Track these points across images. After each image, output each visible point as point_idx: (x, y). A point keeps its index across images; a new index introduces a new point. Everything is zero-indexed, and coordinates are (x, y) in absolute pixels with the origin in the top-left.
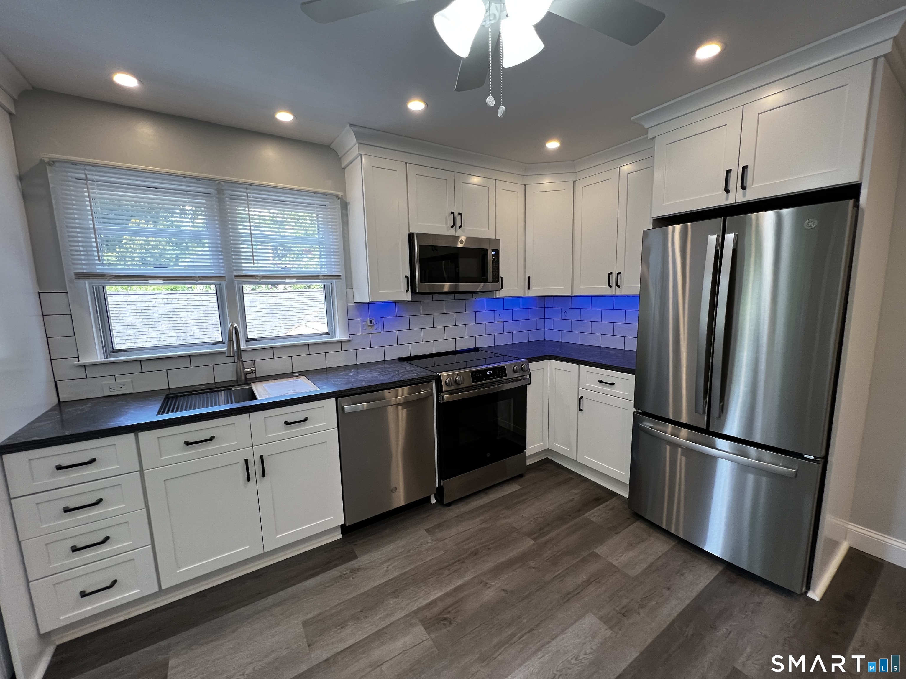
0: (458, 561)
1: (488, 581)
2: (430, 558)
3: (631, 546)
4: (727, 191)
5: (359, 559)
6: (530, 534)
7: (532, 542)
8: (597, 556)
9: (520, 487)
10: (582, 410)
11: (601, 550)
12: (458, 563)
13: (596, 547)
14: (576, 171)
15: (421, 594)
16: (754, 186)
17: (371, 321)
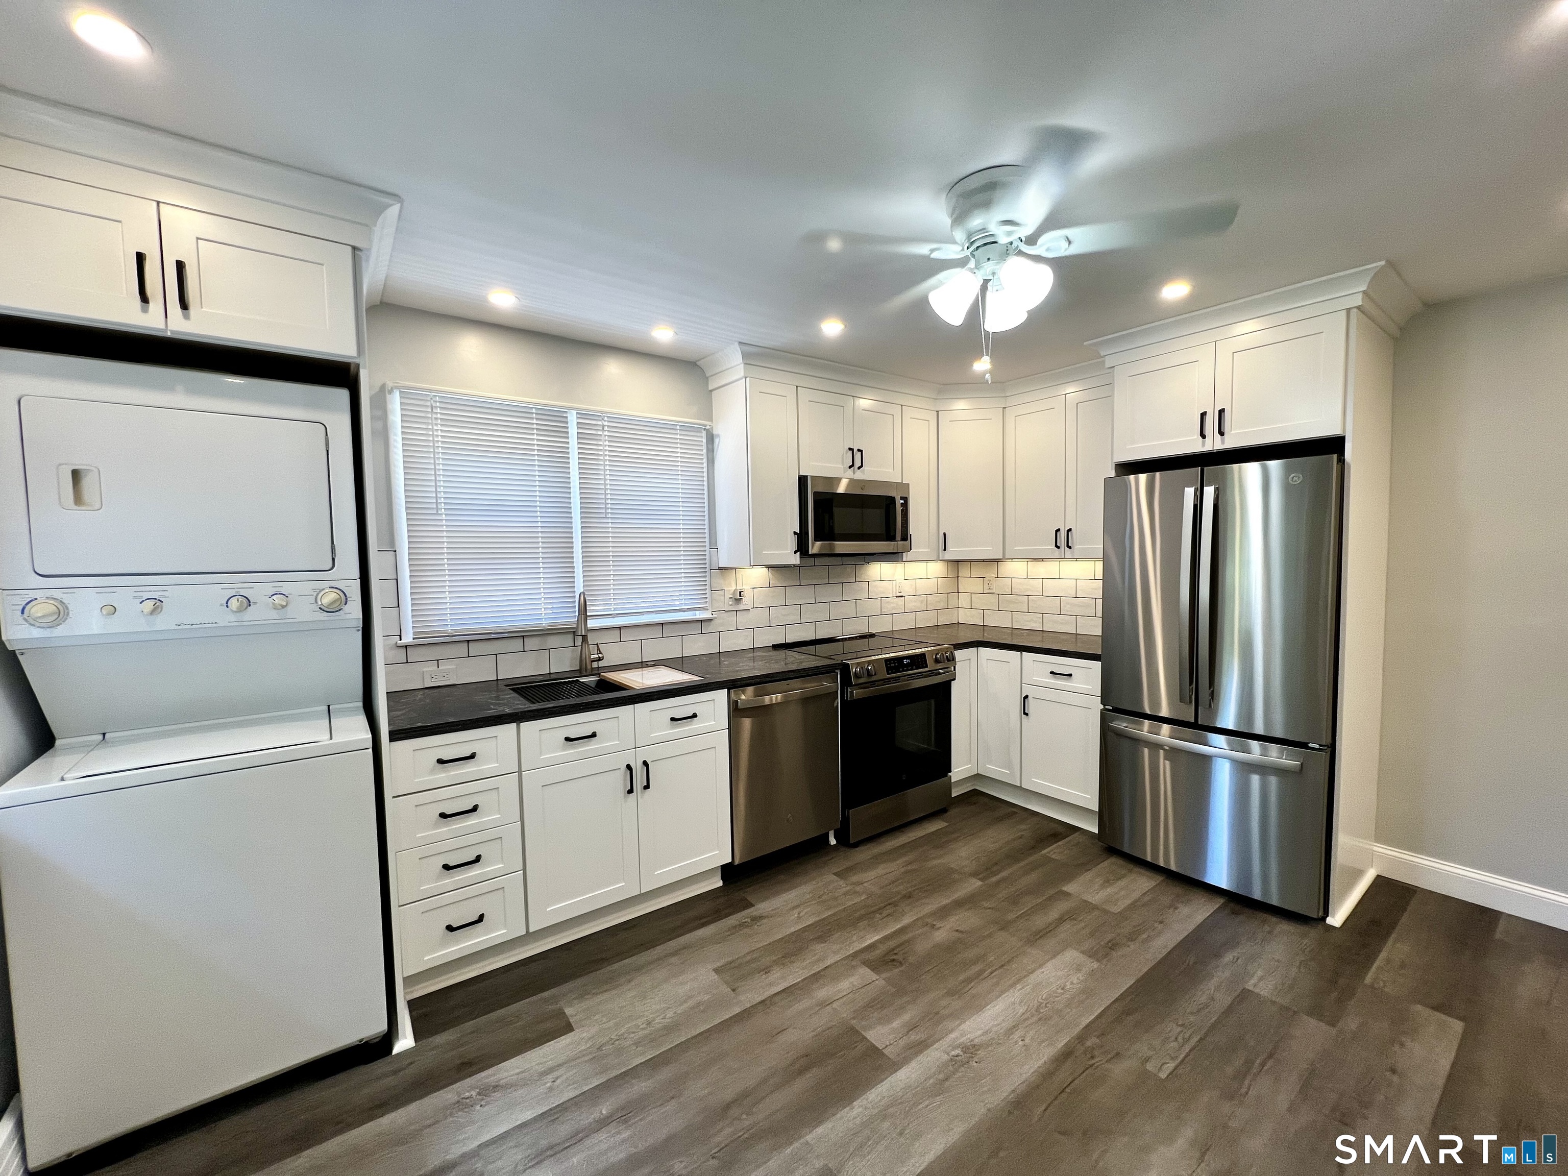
0: (889, 904)
1: (935, 923)
2: (850, 903)
4: (1203, 436)
5: (757, 906)
6: (975, 874)
7: (980, 883)
8: (1067, 895)
9: (946, 824)
10: (1027, 714)
11: (1069, 888)
12: (890, 906)
13: (1064, 886)
14: (1007, 395)
15: (855, 938)
16: (1233, 432)
17: (740, 592)
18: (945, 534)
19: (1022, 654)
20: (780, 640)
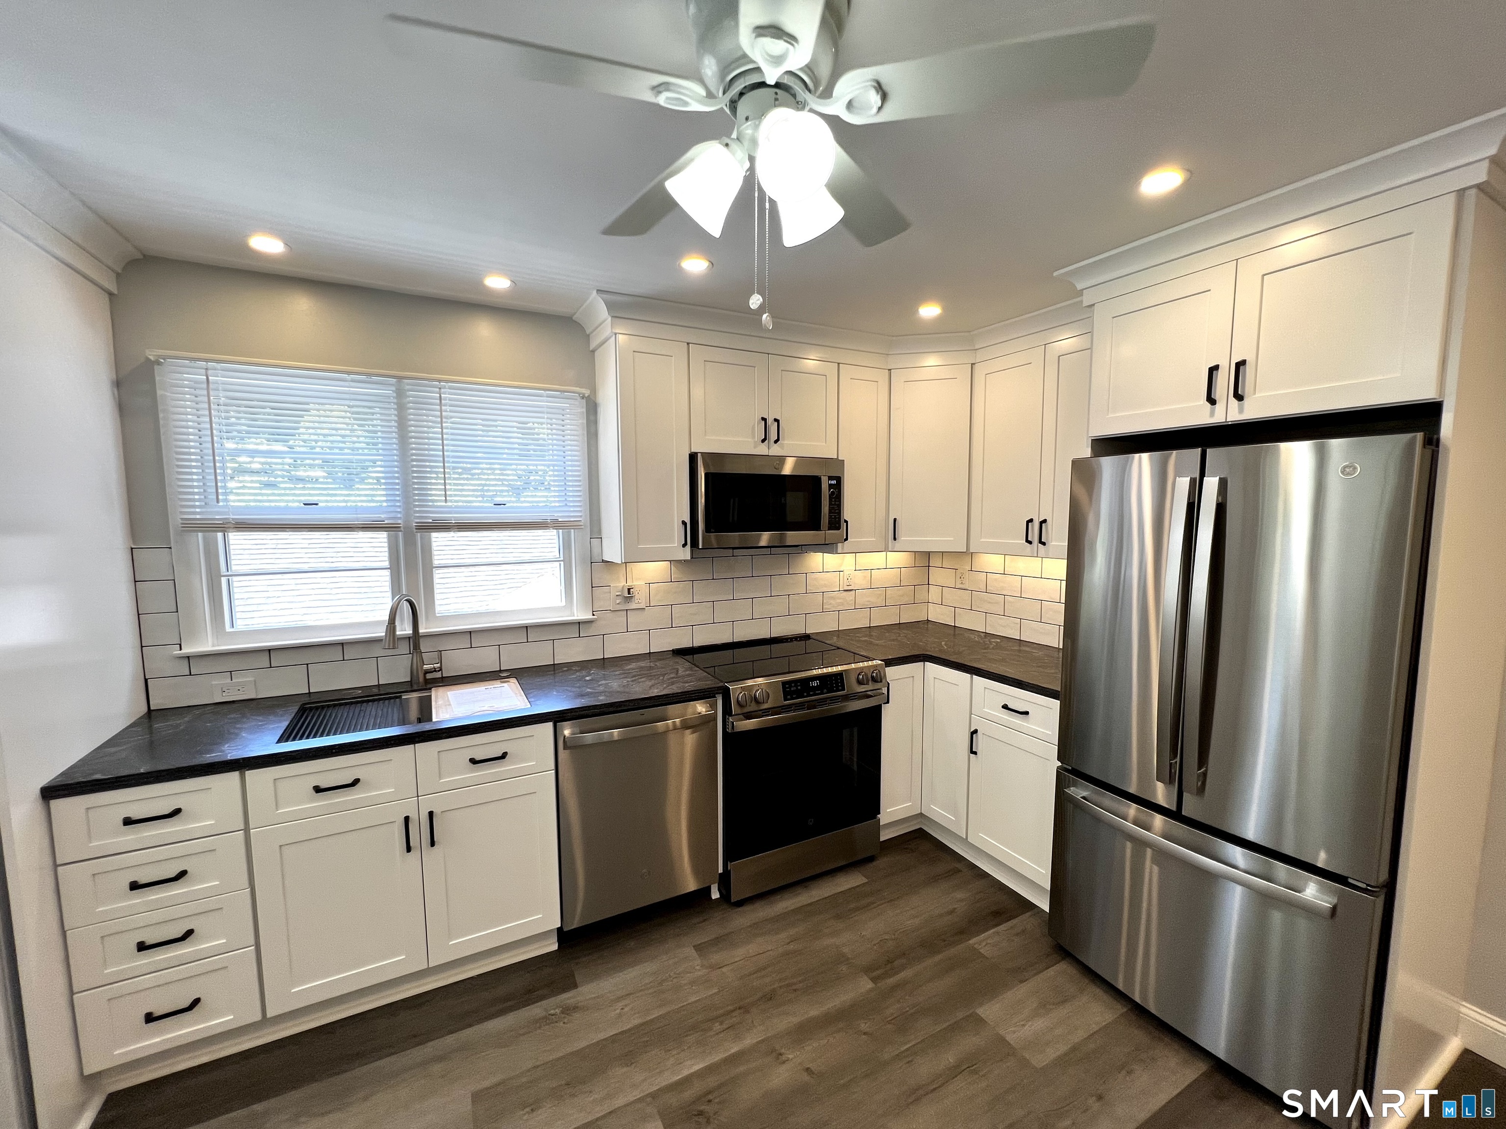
0: (740, 1008)
1: (784, 1051)
2: (693, 999)
3: (1044, 1007)
4: (1212, 401)
5: (579, 989)
6: (868, 970)
7: (870, 985)
8: (981, 1021)
9: (865, 880)
10: (975, 753)
11: (990, 1011)
12: (738, 1011)
13: (981, 1005)
14: (976, 348)
15: (669, 1063)
16: (1256, 396)
17: (629, 590)
18: (895, 520)
19: (972, 678)
20: (686, 643)
